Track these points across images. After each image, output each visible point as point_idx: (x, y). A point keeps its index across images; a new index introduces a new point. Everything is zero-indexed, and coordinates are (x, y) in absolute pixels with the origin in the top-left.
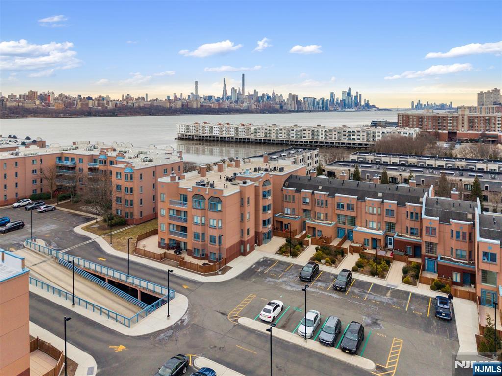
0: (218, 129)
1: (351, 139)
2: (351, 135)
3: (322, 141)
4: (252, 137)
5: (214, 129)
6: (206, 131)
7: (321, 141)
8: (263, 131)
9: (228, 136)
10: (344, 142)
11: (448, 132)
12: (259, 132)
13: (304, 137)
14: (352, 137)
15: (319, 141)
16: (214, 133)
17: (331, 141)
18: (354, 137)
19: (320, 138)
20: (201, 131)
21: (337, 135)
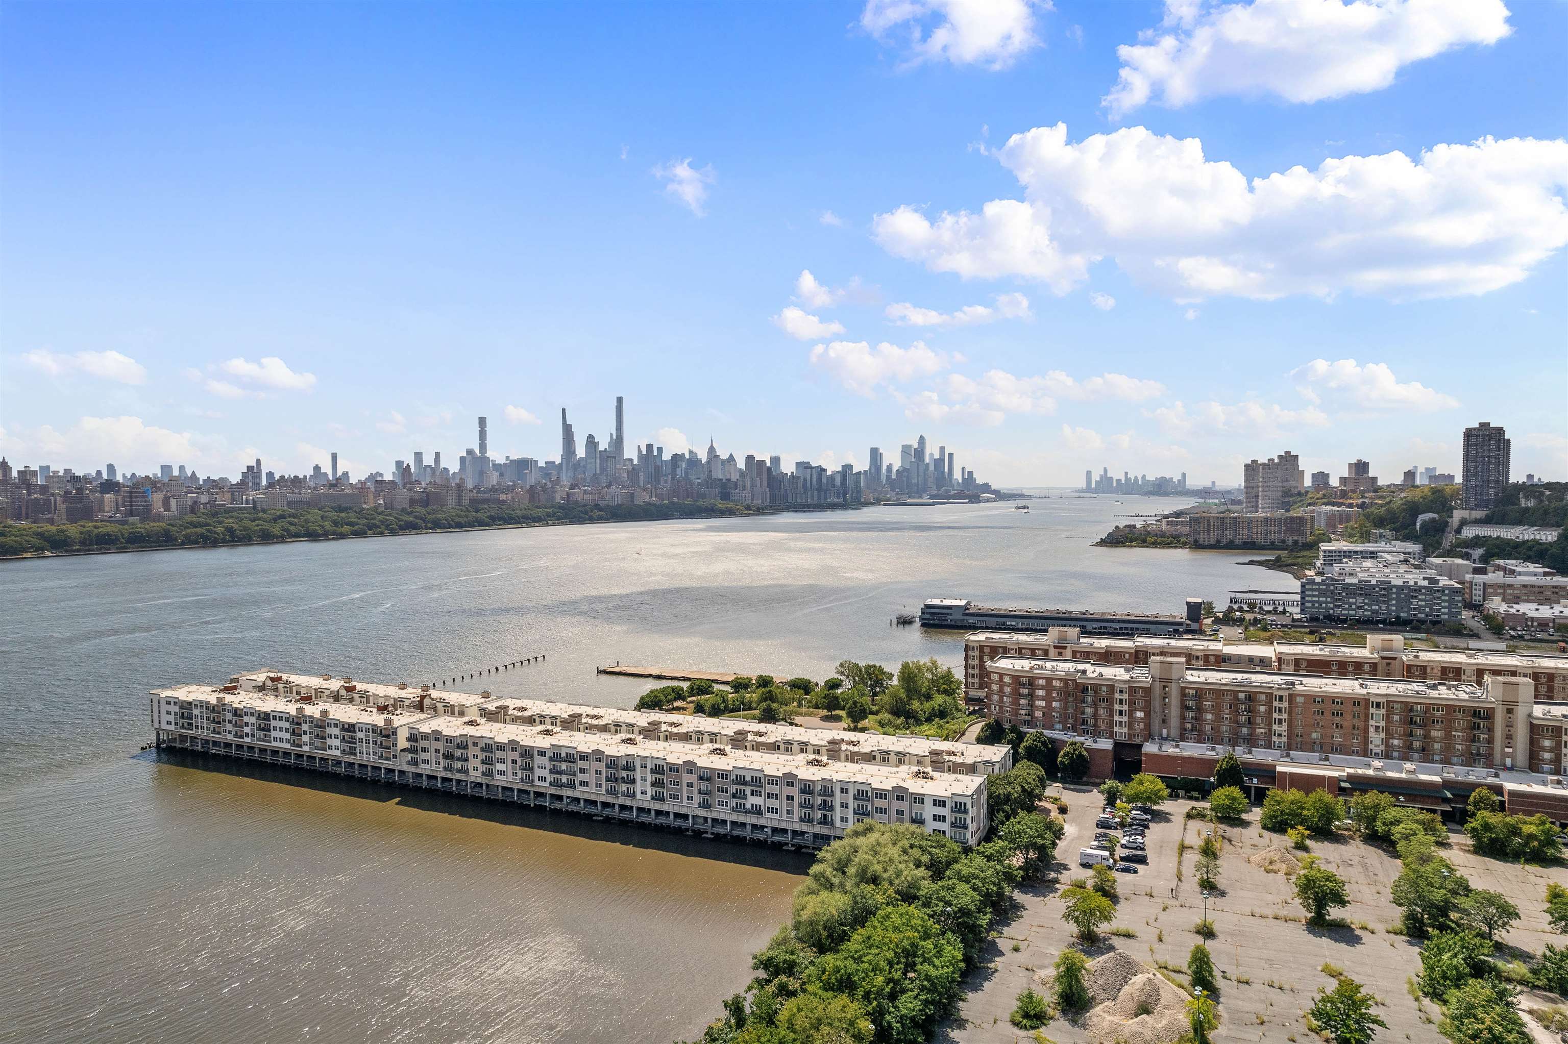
0: (287, 725)
1: (748, 806)
2: (748, 792)
3: (646, 805)
4: (402, 764)
5: (273, 723)
6: (247, 730)
7: (641, 805)
8: (440, 745)
9: (320, 753)
10: (722, 816)
11: (1117, 745)
12: (424, 750)
13: (584, 784)
14: (752, 801)
15: (635, 804)
16: (275, 739)
17: (677, 809)
18: (758, 801)
19: (639, 796)
20: (229, 727)
21: (695, 789)
